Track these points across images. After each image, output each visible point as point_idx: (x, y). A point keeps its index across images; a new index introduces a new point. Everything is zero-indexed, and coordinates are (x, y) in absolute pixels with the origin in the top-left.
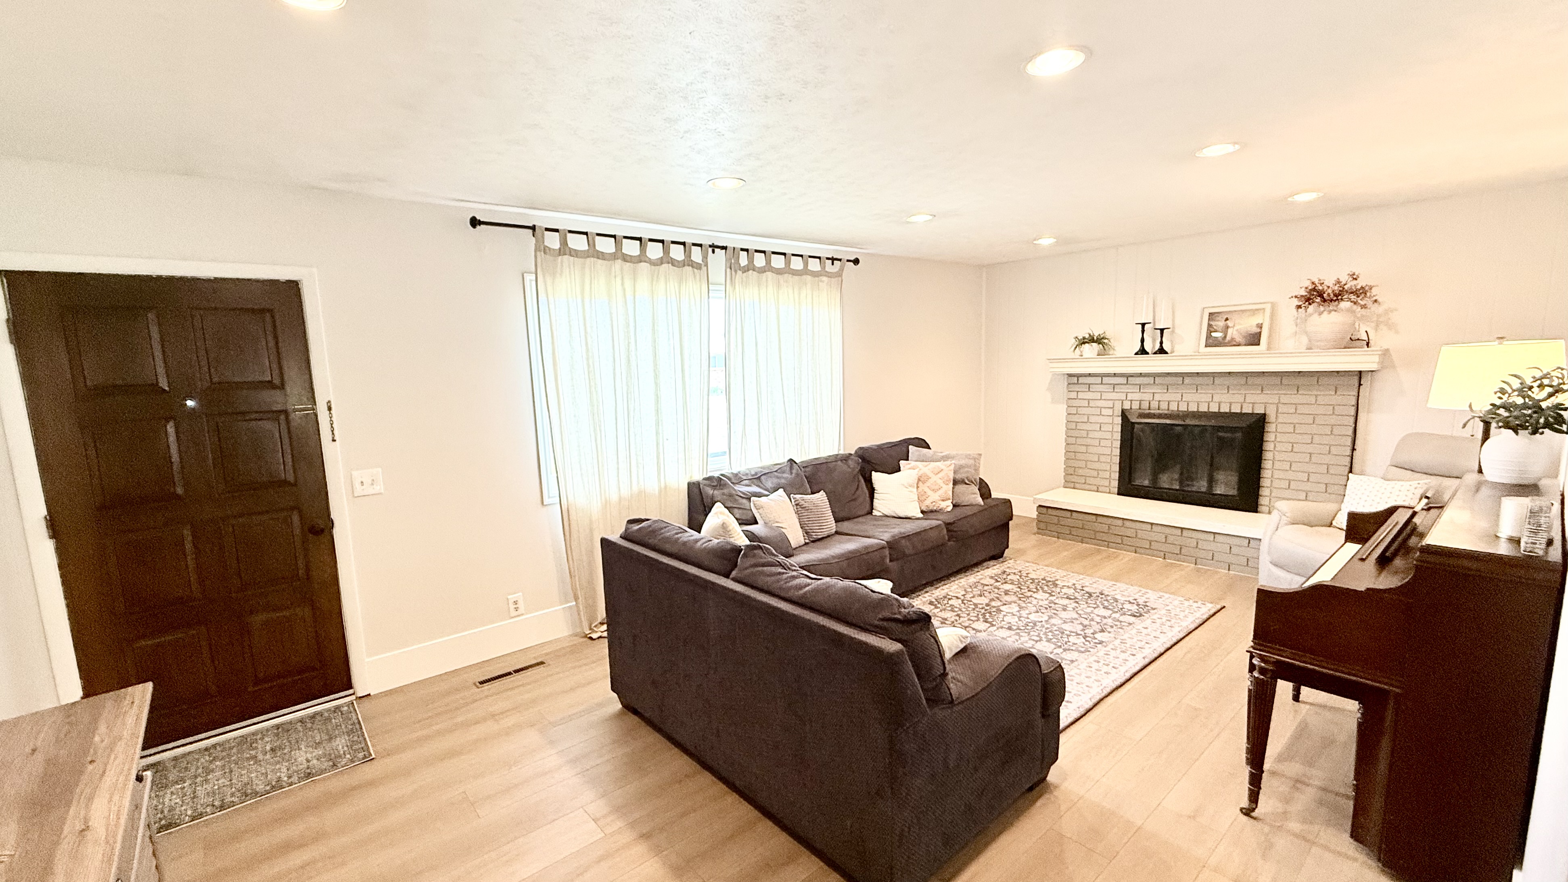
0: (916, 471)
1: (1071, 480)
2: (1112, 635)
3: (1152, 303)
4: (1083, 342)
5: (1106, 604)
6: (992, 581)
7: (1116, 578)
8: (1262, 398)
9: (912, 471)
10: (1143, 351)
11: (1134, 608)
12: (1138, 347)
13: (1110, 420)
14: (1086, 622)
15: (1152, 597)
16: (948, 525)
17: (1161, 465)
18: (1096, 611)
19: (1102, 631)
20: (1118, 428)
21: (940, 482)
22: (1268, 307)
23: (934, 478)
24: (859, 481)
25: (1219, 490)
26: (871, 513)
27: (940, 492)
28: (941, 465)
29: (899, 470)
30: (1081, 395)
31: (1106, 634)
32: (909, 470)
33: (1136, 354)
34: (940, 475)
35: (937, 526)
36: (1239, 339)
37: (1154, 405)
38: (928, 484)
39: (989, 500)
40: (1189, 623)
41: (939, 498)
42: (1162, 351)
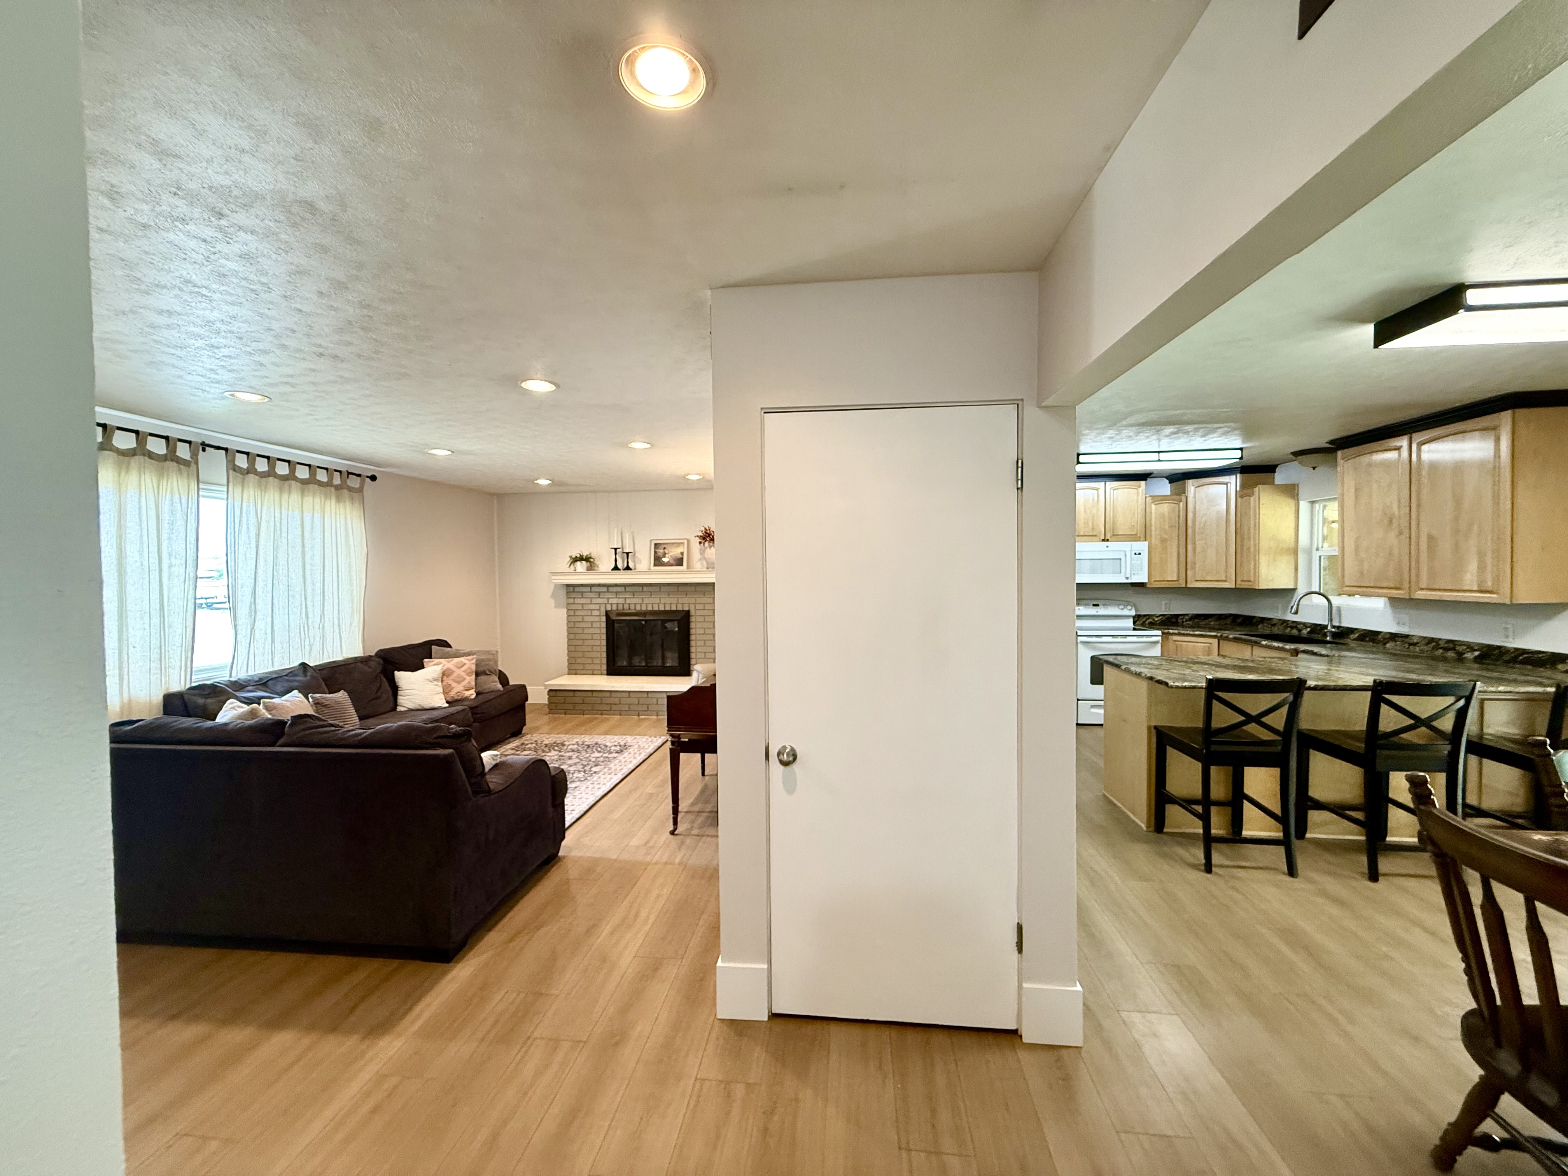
0: (441, 666)
1: (573, 670)
2: (602, 767)
3: (620, 534)
4: (575, 560)
5: (599, 749)
6: (513, 752)
7: (606, 733)
8: (685, 600)
9: (436, 667)
10: (616, 568)
11: (618, 748)
12: (613, 566)
13: (597, 619)
14: (585, 763)
15: (629, 739)
16: (472, 708)
17: (633, 651)
18: (593, 755)
19: (596, 765)
20: (604, 625)
21: (463, 674)
22: (686, 542)
23: (458, 672)
24: (381, 681)
25: (669, 664)
26: (394, 708)
27: (464, 683)
28: (463, 659)
29: (423, 667)
30: (577, 601)
31: (599, 767)
32: (432, 668)
33: (613, 570)
34: (464, 668)
35: (464, 710)
36: (672, 562)
37: (626, 607)
38: (452, 677)
39: (508, 687)
40: (650, 750)
41: (463, 688)
42: (628, 568)
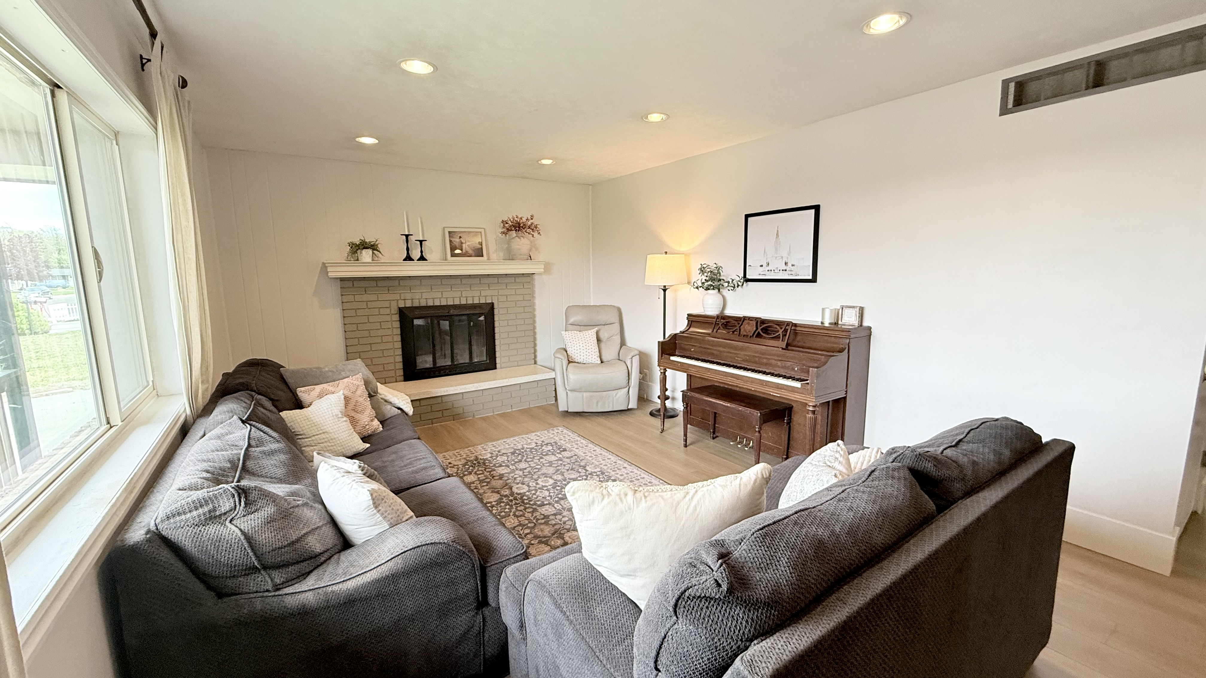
8: (489, 293)
10: (409, 258)
12: (404, 255)
13: (388, 318)
20: (397, 324)
22: (482, 231)
25: (476, 358)
33: (404, 260)
36: (470, 252)
37: (423, 302)
42: (423, 258)
